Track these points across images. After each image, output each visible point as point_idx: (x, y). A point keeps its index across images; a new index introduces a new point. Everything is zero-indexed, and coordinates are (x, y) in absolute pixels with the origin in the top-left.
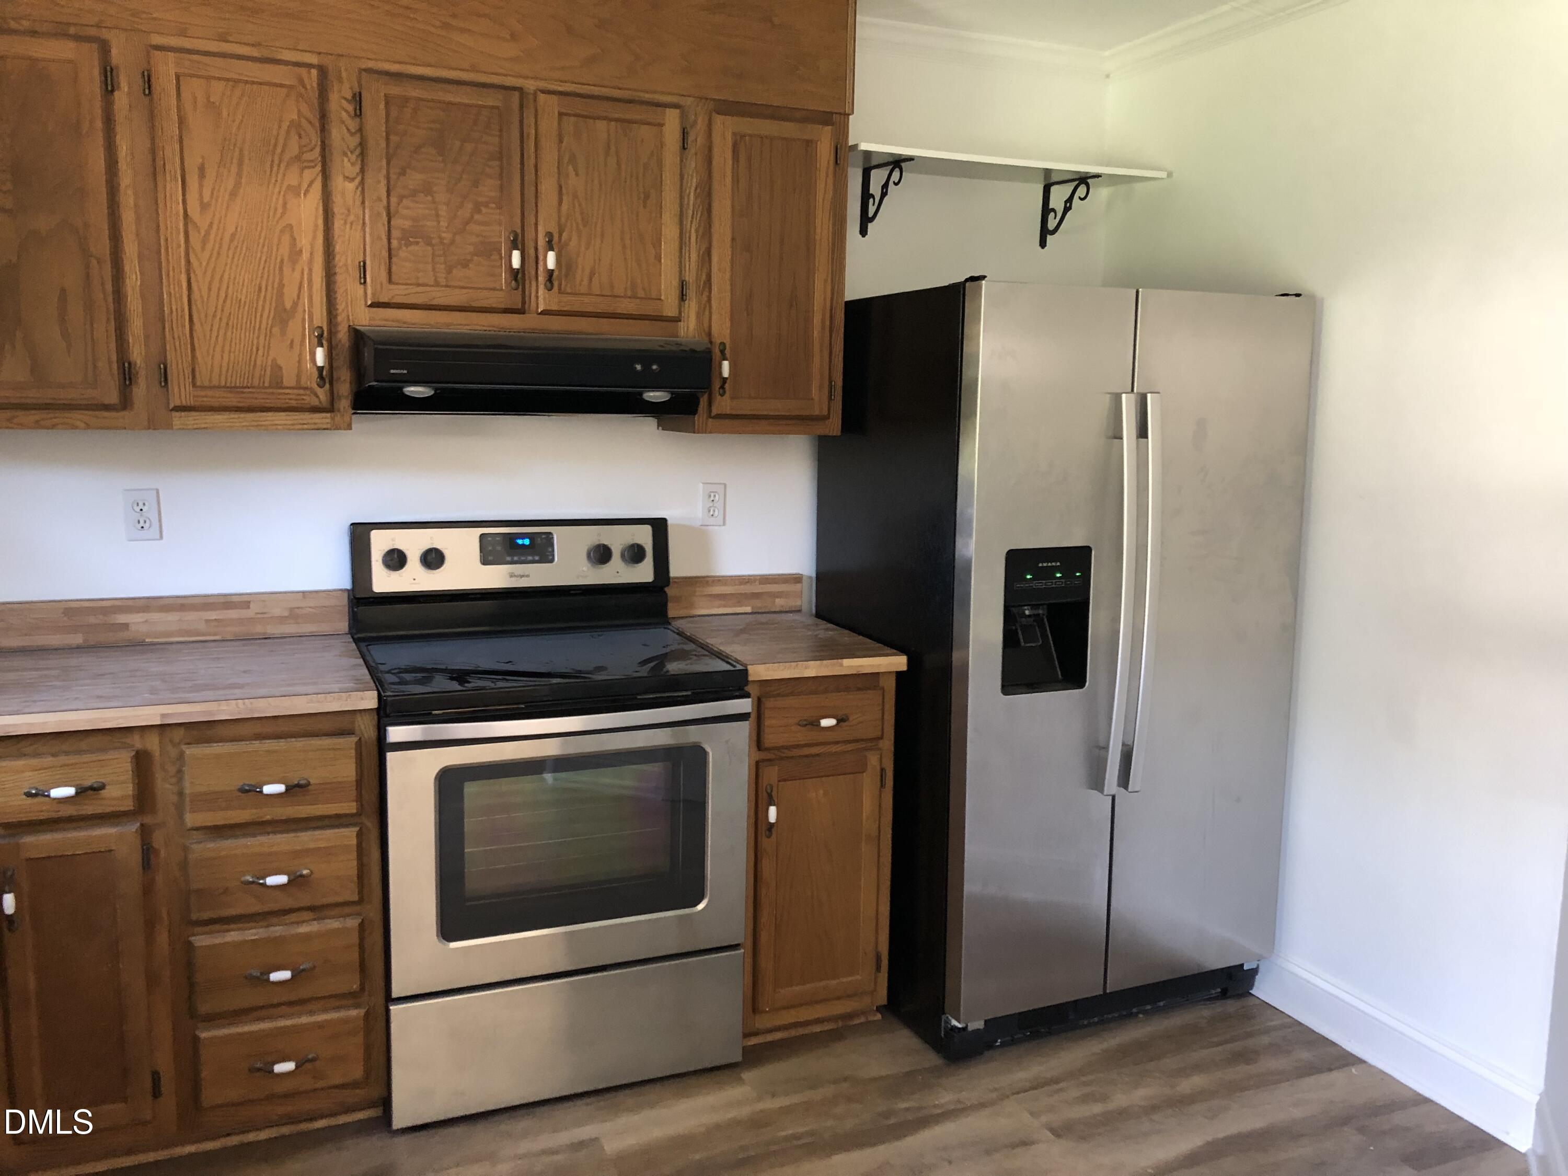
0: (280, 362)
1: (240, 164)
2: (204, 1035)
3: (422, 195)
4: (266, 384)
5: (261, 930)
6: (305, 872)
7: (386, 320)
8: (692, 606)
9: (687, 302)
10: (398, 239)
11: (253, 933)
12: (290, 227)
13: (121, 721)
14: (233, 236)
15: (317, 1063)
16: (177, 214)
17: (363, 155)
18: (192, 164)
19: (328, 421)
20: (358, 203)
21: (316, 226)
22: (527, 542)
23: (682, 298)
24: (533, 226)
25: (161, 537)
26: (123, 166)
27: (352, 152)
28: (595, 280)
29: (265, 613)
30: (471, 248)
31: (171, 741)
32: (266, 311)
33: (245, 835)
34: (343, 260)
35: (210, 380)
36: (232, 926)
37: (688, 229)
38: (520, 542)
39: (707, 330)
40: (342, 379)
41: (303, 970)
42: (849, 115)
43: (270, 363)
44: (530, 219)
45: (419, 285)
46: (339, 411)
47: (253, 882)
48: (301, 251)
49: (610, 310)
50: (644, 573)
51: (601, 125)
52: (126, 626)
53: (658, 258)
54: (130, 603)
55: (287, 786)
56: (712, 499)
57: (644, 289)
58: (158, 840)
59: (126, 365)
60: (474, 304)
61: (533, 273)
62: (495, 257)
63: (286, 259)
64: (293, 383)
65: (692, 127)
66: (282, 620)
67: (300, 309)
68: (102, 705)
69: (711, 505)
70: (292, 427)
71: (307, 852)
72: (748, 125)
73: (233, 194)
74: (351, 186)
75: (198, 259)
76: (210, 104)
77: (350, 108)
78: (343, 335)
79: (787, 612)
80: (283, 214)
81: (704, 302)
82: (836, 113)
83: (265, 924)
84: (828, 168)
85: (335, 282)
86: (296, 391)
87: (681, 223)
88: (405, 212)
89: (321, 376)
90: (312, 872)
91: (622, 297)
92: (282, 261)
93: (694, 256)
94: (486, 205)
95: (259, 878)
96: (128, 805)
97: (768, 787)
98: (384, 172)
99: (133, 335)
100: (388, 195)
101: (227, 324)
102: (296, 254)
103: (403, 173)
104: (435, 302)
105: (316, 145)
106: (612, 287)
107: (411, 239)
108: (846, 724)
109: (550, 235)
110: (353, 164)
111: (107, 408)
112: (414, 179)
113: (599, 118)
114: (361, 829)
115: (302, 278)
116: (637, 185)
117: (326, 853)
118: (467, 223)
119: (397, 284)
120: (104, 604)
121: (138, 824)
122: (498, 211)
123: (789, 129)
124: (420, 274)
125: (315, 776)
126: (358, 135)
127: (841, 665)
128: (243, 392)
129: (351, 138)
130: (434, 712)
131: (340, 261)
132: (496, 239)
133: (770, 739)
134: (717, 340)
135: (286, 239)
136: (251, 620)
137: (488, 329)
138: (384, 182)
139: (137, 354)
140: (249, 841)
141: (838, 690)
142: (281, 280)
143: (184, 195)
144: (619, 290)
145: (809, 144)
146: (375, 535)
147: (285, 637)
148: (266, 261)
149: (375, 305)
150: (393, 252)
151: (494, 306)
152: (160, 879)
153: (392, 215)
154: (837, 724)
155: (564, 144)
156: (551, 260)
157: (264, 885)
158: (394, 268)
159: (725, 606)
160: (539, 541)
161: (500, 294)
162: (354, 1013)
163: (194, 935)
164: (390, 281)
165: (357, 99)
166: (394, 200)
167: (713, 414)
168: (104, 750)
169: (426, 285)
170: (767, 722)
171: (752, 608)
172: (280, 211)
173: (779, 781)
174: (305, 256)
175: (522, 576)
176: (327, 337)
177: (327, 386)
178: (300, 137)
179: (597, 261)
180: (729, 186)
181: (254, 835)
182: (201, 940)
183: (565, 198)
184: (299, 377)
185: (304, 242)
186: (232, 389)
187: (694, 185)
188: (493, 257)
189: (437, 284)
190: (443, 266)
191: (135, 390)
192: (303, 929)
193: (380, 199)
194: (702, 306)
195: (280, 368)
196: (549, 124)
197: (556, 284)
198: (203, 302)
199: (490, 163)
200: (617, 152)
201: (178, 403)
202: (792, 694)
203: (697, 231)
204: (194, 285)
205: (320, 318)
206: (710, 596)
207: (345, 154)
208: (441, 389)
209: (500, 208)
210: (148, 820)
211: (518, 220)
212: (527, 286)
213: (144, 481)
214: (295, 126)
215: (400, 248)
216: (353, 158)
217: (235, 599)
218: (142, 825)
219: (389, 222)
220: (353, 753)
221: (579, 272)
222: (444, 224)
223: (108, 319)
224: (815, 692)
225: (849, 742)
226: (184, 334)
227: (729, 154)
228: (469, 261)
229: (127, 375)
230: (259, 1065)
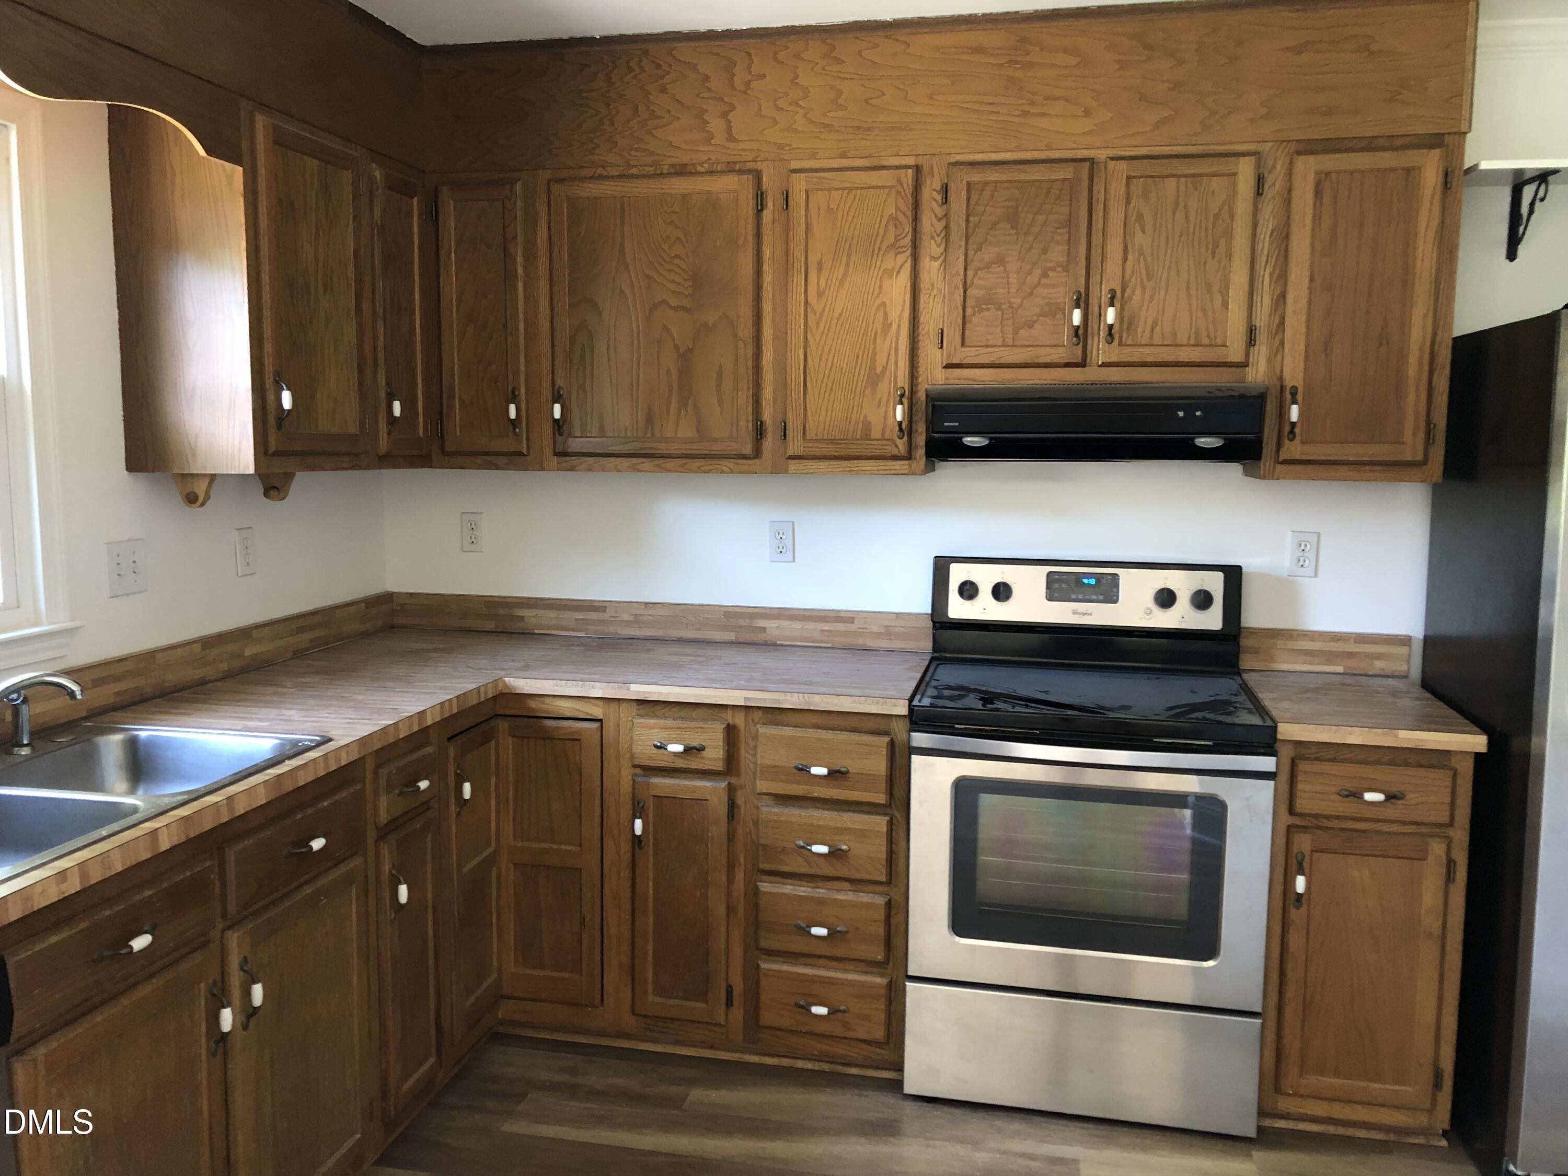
0: (869, 419)
1: (849, 257)
2: (764, 966)
3: (995, 266)
4: (858, 437)
5: (809, 889)
6: (844, 847)
7: (959, 379)
8: (1272, 660)
9: (1257, 346)
10: (973, 308)
11: (803, 890)
12: (884, 304)
13: (717, 699)
14: (840, 315)
15: (847, 1015)
16: (800, 301)
17: (947, 238)
18: (813, 259)
19: (906, 467)
20: (941, 278)
21: (904, 301)
22: (1093, 581)
23: (1250, 343)
24: (1098, 285)
25: (794, 561)
26: (766, 268)
27: (938, 235)
28: (1157, 331)
29: (866, 628)
30: (1037, 310)
31: (753, 721)
32: (861, 377)
33: (801, 807)
34: (926, 329)
35: (816, 435)
36: (789, 881)
37: (1262, 273)
38: (1086, 581)
39: (1278, 373)
40: (920, 431)
41: (839, 932)
42: (1465, 133)
43: (862, 419)
44: (1095, 279)
45: (987, 346)
46: (916, 459)
47: (803, 847)
48: (891, 323)
49: (1170, 359)
50: (1212, 620)
51: (1171, 183)
52: (763, 629)
53: (1225, 305)
54: (768, 611)
55: (829, 770)
56: (1303, 547)
57: (1208, 336)
58: (740, 799)
59: (759, 423)
60: (1036, 361)
61: (1096, 328)
62: (1060, 316)
63: (879, 331)
64: (879, 436)
65: (1269, 172)
66: (878, 635)
67: (888, 373)
68: (707, 685)
69: (1301, 554)
70: (876, 472)
71: (847, 830)
72: (1331, 162)
73: (842, 282)
74: (936, 264)
75: (813, 336)
76: (829, 210)
77: (939, 197)
78: (921, 395)
79: (1388, 677)
80: (880, 293)
81: (1275, 346)
82: (1449, 134)
83: (813, 885)
84: (1433, 195)
85: (918, 349)
86: (881, 442)
87: (1252, 269)
88: (980, 282)
89: (901, 430)
90: (849, 850)
91: (1186, 346)
92: (876, 333)
93: (1267, 301)
94: (1053, 269)
95: (808, 845)
96: (719, 766)
97: (1299, 855)
98: (963, 249)
99: (766, 399)
100: (966, 269)
101: (832, 388)
102: (887, 326)
103: (979, 249)
104: (1002, 361)
105: (908, 233)
106: (1175, 335)
107: (983, 306)
108: (1400, 802)
109: (1113, 292)
110: (939, 246)
111: (744, 457)
112: (989, 253)
113: (1167, 176)
114: (891, 818)
115: (891, 346)
116: (1207, 236)
117: (862, 834)
118: (1036, 287)
119: (969, 346)
120: (751, 610)
121: (726, 783)
122: (1065, 274)
123: (1386, 159)
124: (990, 337)
125: (853, 765)
126: (945, 219)
127: (1396, 736)
128: (840, 444)
129: (939, 223)
130: (956, 726)
131: (923, 329)
132: (1062, 300)
133: (1303, 804)
134: (1289, 384)
135: (881, 314)
136: (854, 634)
137: (1051, 382)
138: (962, 257)
139: (767, 416)
140: (804, 813)
141: (1392, 763)
142: (874, 349)
143: (806, 286)
144: (1182, 338)
145: (1410, 172)
146: (954, 567)
147: (879, 651)
148: (863, 334)
149: (948, 366)
150: (967, 318)
151: (1055, 361)
152: (740, 831)
153: (968, 286)
154: (1386, 800)
155: (1132, 205)
156: (1111, 315)
157: (810, 850)
158: (967, 332)
159: (1311, 663)
160: (1104, 581)
161: (1061, 350)
162: (878, 980)
163: (761, 881)
164: (963, 344)
165: (945, 190)
166: (970, 273)
167: (1280, 460)
168: (705, 720)
169: (995, 346)
170: (1300, 786)
171: (1345, 669)
172: (877, 291)
173: (1312, 851)
174: (894, 326)
175: (1084, 614)
176: (909, 397)
177: (906, 438)
178: (896, 228)
179: (1160, 313)
180: (1309, 227)
181: (806, 808)
182: (766, 887)
183: (1130, 257)
184: (884, 430)
185: (894, 316)
186: (832, 441)
187: (1270, 228)
188: (1058, 316)
189: (1004, 345)
190: (1011, 328)
191: (764, 443)
192: (841, 896)
193: (958, 274)
194: (1274, 350)
195: (870, 423)
196: (1117, 188)
197: (1117, 337)
198: (815, 370)
199: (1059, 231)
200: (1185, 207)
201: (792, 453)
202: (1334, 760)
203: (1271, 275)
204: (809, 358)
205: (903, 380)
206: (1294, 650)
207: (932, 238)
208: (995, 438)
209: (1067, 271)
210: (734, 781)
211: (1082, 281)
212: (1089, 341)
213: (782, 514)
214: (894, 220)
215: (974, 315)
216: (939, 239)
217: (843, 615)
218: (729, 784)
219: (965, 292)
220: (884, 751)
221: (1141, 323)
222: (1013, 290)
223: (748, 388)
224: (1364, 762)
225: (1405, 823)
226: (799, 398)
227: (1310, 195)
228: (1035, 322)
229: (759, 431)
230: (802, 1003)
